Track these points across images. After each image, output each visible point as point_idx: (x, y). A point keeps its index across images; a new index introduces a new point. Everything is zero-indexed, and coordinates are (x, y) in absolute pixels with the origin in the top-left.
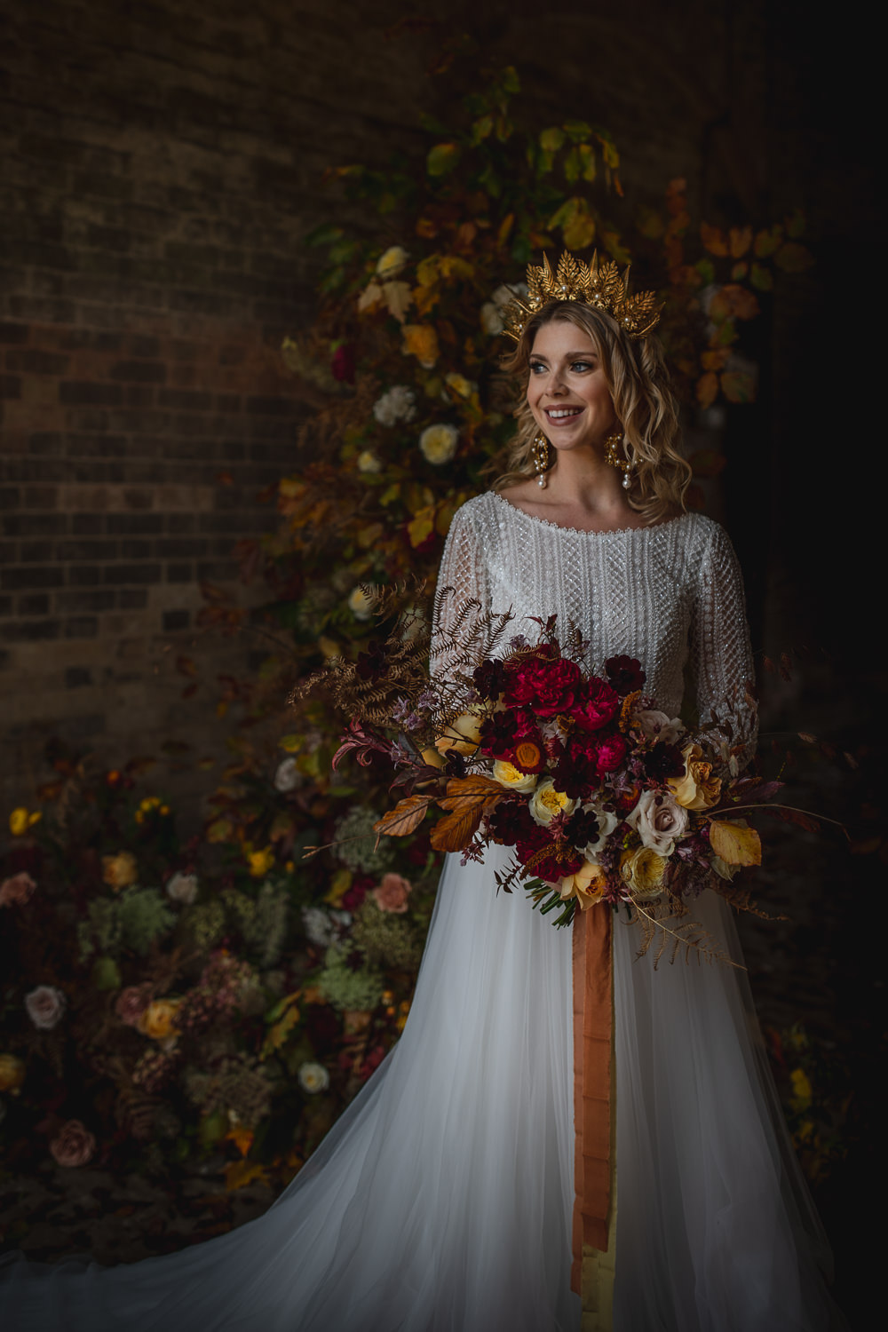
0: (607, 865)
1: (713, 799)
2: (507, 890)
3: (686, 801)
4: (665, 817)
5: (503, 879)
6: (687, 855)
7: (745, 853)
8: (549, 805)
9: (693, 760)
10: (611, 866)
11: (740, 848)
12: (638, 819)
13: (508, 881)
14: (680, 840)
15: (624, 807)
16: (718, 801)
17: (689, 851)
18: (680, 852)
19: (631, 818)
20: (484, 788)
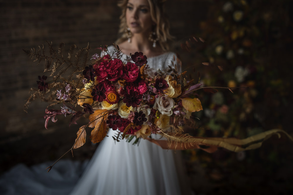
0: (150, 124)
1: (180, 92)
2: (118, 141)
3: (171, 95)
4: (166, 102)
5: (116, 138)
6: (178, 113)
7: (196, 107)
8: (125, 110)
9: (170, 81)
10: (152, 124)
11: (194, 106)
12: (157, 106)
13: (117, 138)
14: (173, 109)
15: (151, 105)
16: (181, 92)
17: (178, 112)
18: (175, 113)
19: (154, 107)
20: (101, 114)
